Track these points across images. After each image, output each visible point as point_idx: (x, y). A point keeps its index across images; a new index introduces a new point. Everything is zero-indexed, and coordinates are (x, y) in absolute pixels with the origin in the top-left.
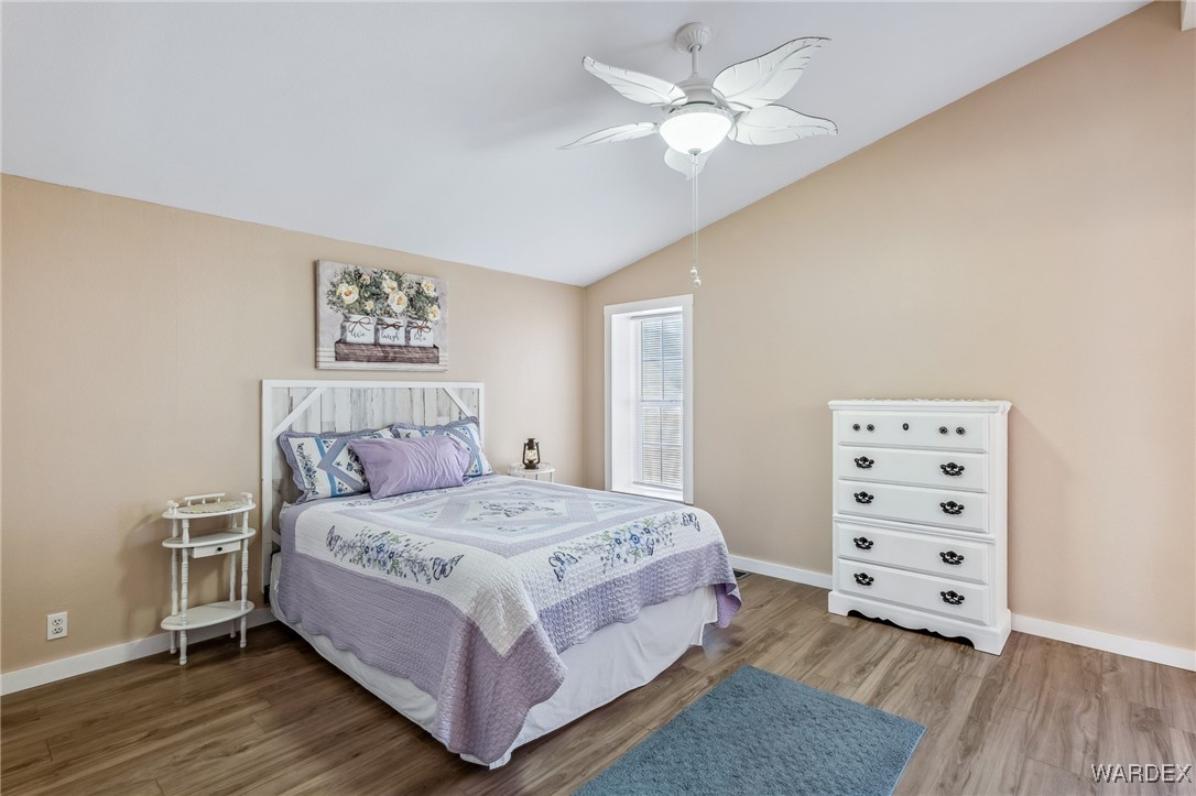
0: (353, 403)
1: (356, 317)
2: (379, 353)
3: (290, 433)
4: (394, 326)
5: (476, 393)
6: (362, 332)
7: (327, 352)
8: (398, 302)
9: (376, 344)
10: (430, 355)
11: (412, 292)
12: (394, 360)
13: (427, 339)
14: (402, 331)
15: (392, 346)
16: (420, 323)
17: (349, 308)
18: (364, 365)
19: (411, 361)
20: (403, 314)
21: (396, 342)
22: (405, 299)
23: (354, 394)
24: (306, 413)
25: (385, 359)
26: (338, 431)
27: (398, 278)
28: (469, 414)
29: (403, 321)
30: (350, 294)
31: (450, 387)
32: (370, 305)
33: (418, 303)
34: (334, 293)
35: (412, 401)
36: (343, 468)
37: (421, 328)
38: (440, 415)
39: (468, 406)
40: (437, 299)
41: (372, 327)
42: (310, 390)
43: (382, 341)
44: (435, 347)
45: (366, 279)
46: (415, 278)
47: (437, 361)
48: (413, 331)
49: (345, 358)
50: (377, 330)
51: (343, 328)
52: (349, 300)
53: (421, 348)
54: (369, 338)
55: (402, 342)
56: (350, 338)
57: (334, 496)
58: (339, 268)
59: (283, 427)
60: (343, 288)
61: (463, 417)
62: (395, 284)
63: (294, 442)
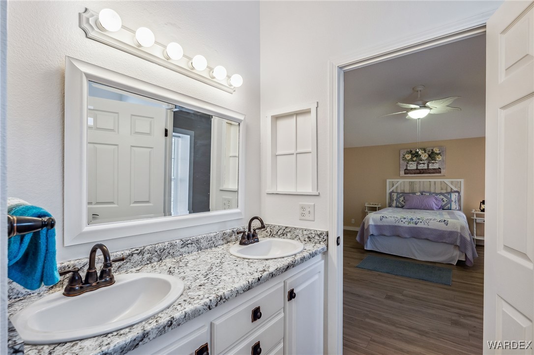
0: (410, 185)
1: (410, 163)
2: (418, 171)
3: (393, 192)
4: (423, 163)
5: (459, 183)
6: (412, 166)
7: (402, 173)
8: (424, 156)
9: (417, 169)
10: (438, 171)
11: (430, 153)
12: (423, 173)
13: (436, 166)
14: (426, 165)
15: (422, 169)
16: (433, 162)
17: (409, 161)
18: (413, 175)
19: (430, 173)
20: (426, 159)
21: (424, 168)
22: (427, 155)
23: (411, 183)
24: (397, 187)
25: (420, 173)
26: (406, 192)
27: (425, 150)
28: (455, 189)
29: (426, 162)
30: (409, 157)
31: (446, 181)
32: (415, 159)
33: (432, 156)
34: (404, 157)
35: (430, 185)
36: (401, 201)
37: (433, 163)
38: (442, 189)
39: (456, 187)
40: (440, 153)
41: (415, 165)
42: (398, 182)
43: (419, 168)
44: (439, 168)
45: (414, 152)
46: (431, 148)
47: (440, 172)
48: (430, 164)
49: (407, 174)
50: (417, 165)
51: (407, 166)
52: (408, 158)
53: (433, 169)
54: (415, 168)
55: (426, 168)
56: (409, 168)
57: (396, 207)
58: (406, 151)
59: (391, 190)
60: (406, 156)
61: (453, 191)
62: (423, 152)
63: (393, 194)
